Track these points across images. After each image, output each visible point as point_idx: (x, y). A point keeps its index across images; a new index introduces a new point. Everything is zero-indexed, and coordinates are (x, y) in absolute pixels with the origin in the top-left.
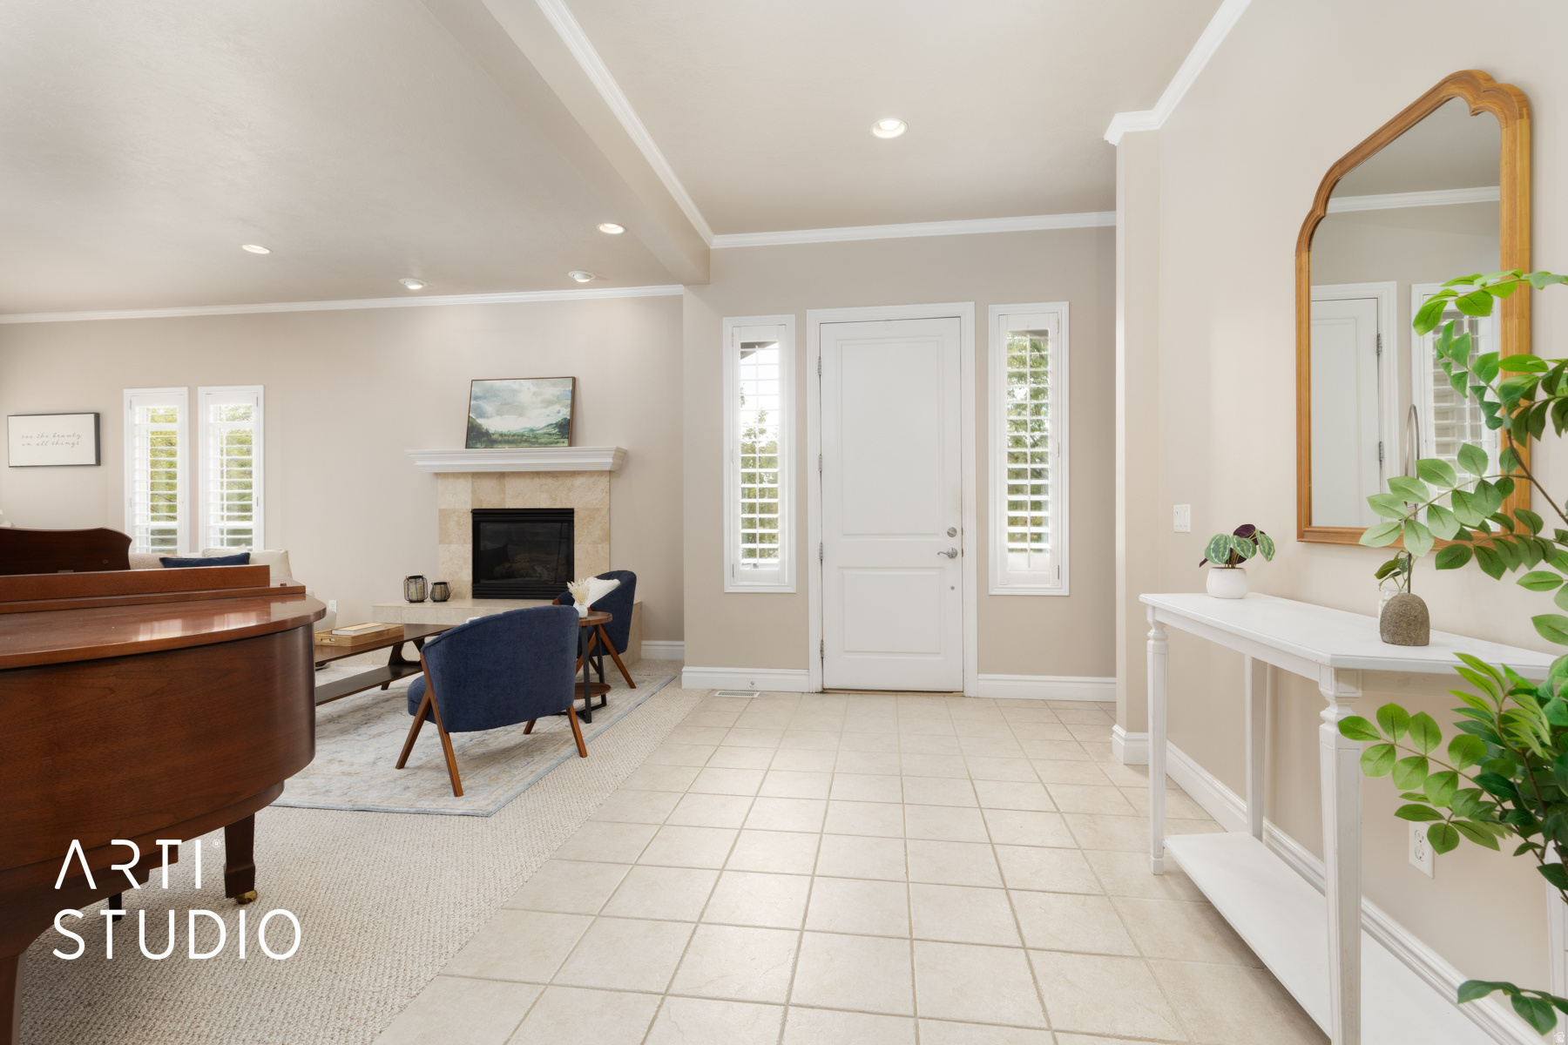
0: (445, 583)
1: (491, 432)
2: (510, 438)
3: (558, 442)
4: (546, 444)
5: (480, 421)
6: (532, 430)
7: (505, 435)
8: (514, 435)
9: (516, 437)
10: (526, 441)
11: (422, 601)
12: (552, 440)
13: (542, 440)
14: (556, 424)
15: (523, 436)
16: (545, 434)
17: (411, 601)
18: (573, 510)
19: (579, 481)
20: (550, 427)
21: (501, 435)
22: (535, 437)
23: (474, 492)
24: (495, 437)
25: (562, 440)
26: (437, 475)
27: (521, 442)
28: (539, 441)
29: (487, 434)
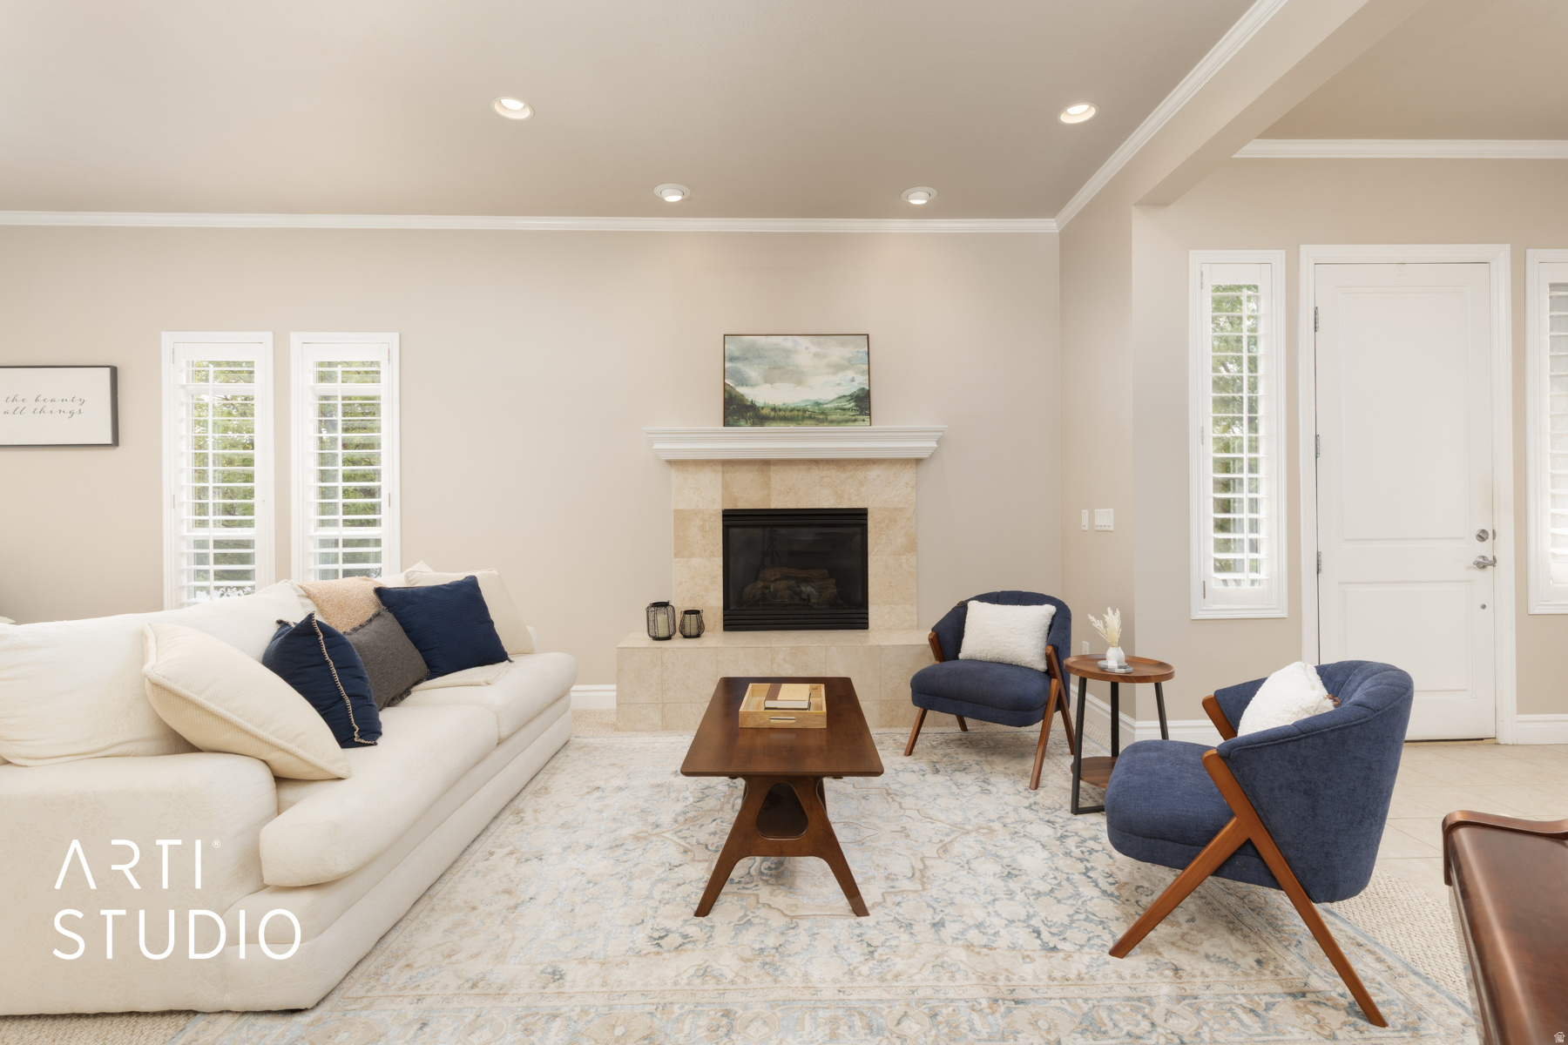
0: (697, 612)
1: (758, 405)
2: (787, 414)
3: (855, 421)
4: (839, 422)
5: (741, 390)
6: (817, 404)
7: (780, 410)
8: (792, 410)
9: (796, 413)
10: (810, 418)
11: (669, 638)
12: (847, 417)
13: (833, 417)
14: (851, 395)
15: (805, 411)
16: (836, 409)
17: (657, 639)
18: (866, 510)
19: (874, 473)
20: (842, 400)
21: (774, 409)
22: (823, 413)
23: (725, 486)
24: (765, 412)
25: (861, 417)
26: (670, 462)
27: (804, 418)
28: (829, 418)
29: (753, 407)
